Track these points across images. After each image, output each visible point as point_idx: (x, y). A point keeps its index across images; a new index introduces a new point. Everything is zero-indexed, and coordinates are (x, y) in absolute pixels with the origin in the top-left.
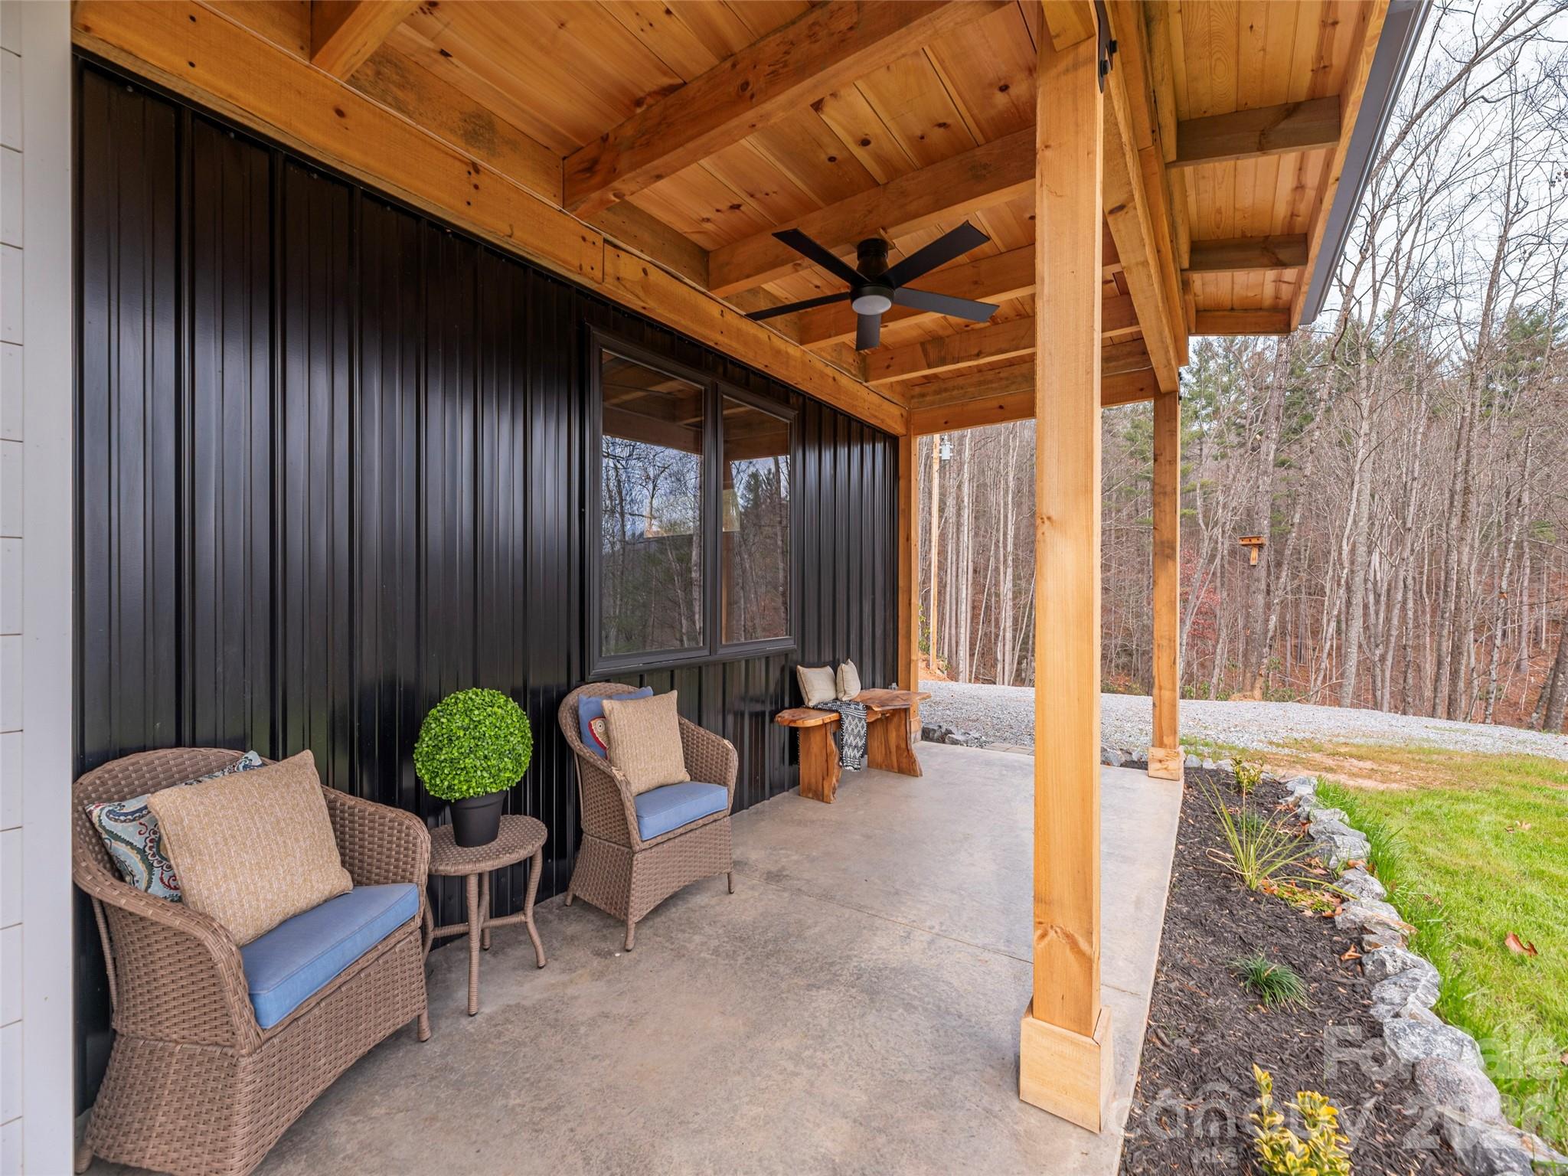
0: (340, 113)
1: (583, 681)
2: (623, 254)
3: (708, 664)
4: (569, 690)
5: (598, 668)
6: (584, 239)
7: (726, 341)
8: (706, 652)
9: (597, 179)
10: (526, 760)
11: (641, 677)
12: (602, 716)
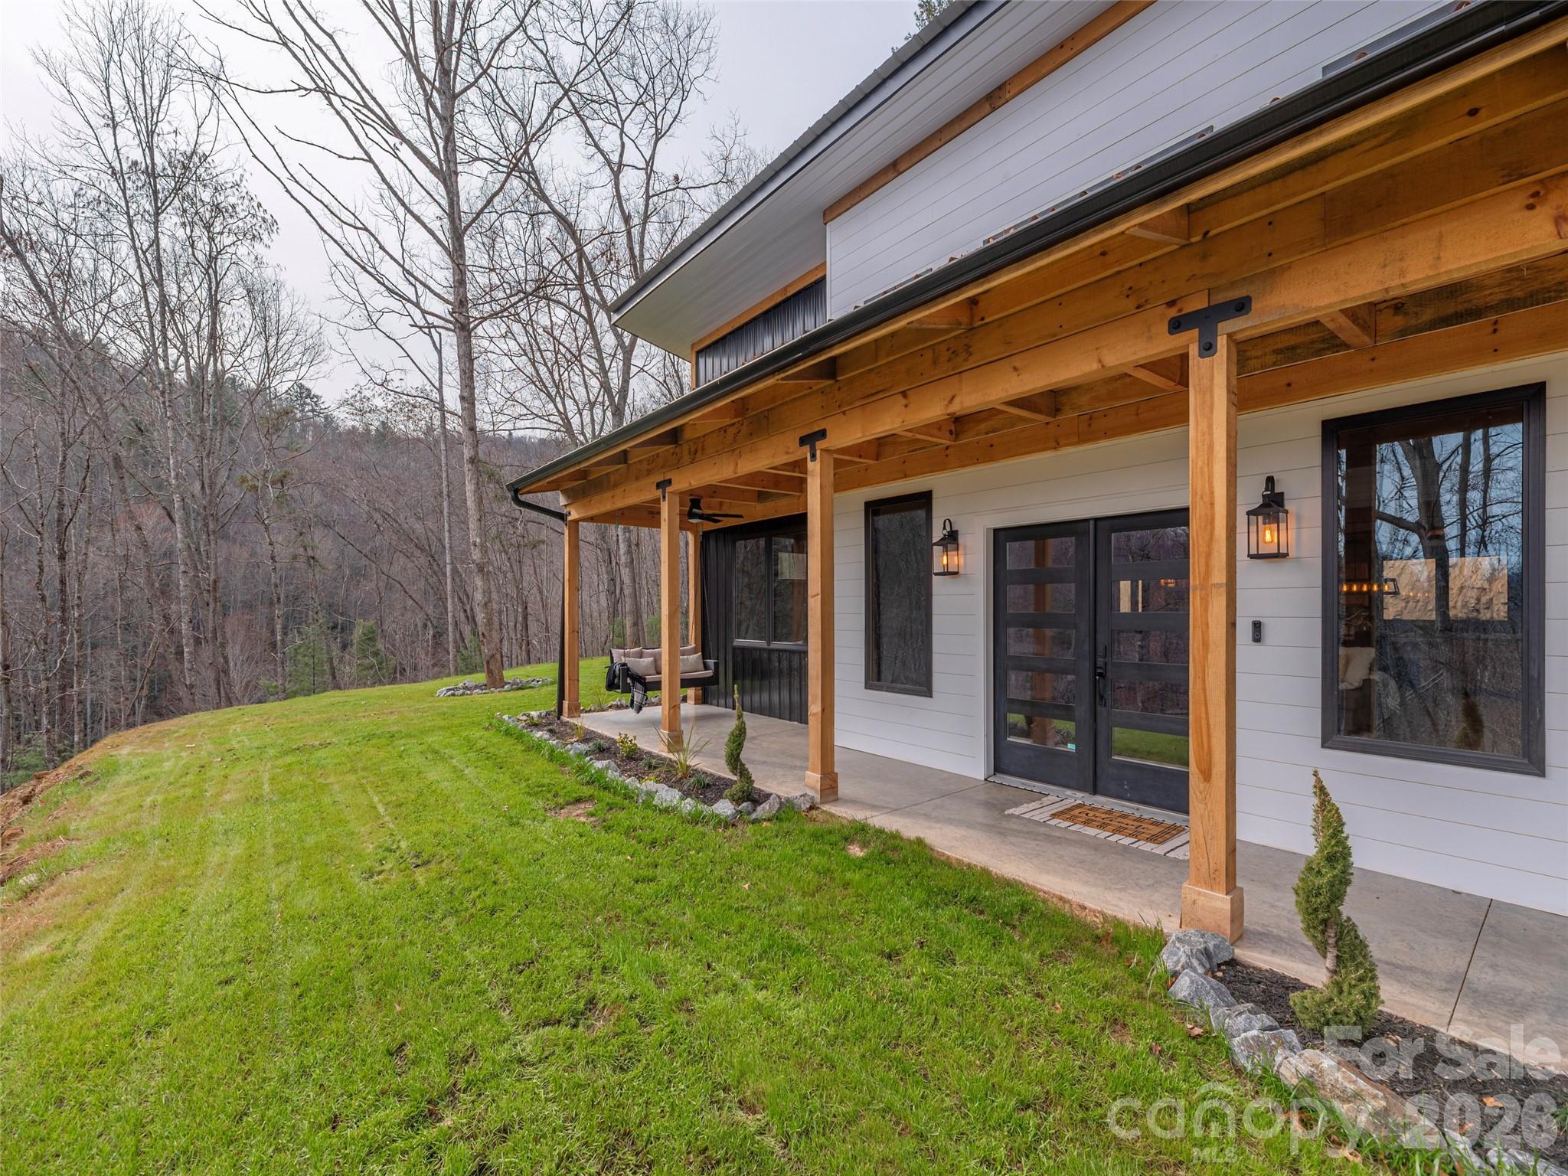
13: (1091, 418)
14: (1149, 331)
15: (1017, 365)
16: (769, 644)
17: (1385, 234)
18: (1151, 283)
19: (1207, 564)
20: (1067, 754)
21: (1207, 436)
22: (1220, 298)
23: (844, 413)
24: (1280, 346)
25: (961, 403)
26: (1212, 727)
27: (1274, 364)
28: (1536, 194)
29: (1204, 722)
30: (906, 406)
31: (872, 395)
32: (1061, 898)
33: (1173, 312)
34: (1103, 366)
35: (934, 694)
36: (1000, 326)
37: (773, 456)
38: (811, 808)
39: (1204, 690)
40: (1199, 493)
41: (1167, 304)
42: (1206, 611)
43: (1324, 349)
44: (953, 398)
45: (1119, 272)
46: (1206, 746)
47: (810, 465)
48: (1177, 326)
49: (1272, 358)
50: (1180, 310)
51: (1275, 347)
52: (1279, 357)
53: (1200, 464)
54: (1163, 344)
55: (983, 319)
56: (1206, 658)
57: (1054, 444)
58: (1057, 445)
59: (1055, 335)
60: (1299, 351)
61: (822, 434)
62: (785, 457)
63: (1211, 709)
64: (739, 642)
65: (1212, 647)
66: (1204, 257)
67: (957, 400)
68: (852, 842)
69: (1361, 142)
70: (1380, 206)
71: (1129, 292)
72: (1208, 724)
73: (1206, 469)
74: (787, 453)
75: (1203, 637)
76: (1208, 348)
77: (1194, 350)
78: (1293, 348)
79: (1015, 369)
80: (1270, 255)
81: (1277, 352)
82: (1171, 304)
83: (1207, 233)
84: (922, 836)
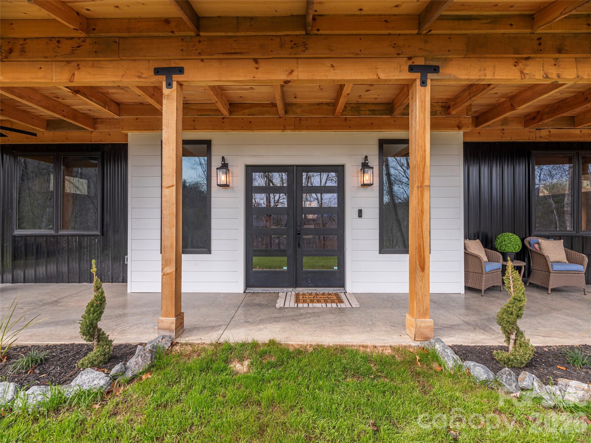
0: (479, 133)
1: (530, 235)
2: (542, 130)
3: (575, 236)
4: (526, 237)
5: (534, 233)
6: (530, 132)
7: (583, 139)
8: (575, 233)
9: (536, 121)
10: (521, 247)
11: (549, 237)
12: (538, 244)
13: (300, 120)
14: (400, 68)
15: (334, 64)
16: (57, 231)
17: (480, 59)
18: (404, 45)
19: (423, 176)
20: (284, 272)
21: (423, 121)
22: (430, 63)
23: (202, 60)
24: (370, 108)
25: (298, 76)
26: (425, 247)
27: (369, 115)
28: (516, 62)
29: (422, 246)
30: (257, 68)
31: (230, 53)
32: (363, 346)
33: (410, 63)
34: (379, 78)
35: (212, 252)
36: (326, 39)
37: (123, 76)
38: (172, 345)
39: (422, 231)
40: (420, 145)
41: (408, 58)
42: (423, 197)
43: (383, 114)
44: (292, 71)
45: (390, 34)
46: (422, 256)
47: (166, 91)
48: (412, 69)
49: (368, 112)
50: (413, 63)
51: (369, 108)
52: (370, 112)
53: (421, 133)
54: (406, 76)
55: (318, 30)
56: (422, 218)
57: (283, 128)
58: (284, 129)
59: (358, 54)
60: (376, 112)
61: (180, 71)
62: (137, 79)
63: (425, 240)
64: (18, 232)
65: (425, 213)
66: (426, 42)
67: (295, 74)
68: (231, 362)
69: (482, 19)
70: (483, 47)
71: (394, 46)
72: (423, 246)
73: (423, 136)
74: (139, 77)
75: (422, 209)
76: (423, 83)
77: (418, 82)
78: (374, 110)
79: (332, 66)
80: (449, 51)
81: (370, 110)
82: (410, 58)
83: (431, 31)
84: (272, 338)
